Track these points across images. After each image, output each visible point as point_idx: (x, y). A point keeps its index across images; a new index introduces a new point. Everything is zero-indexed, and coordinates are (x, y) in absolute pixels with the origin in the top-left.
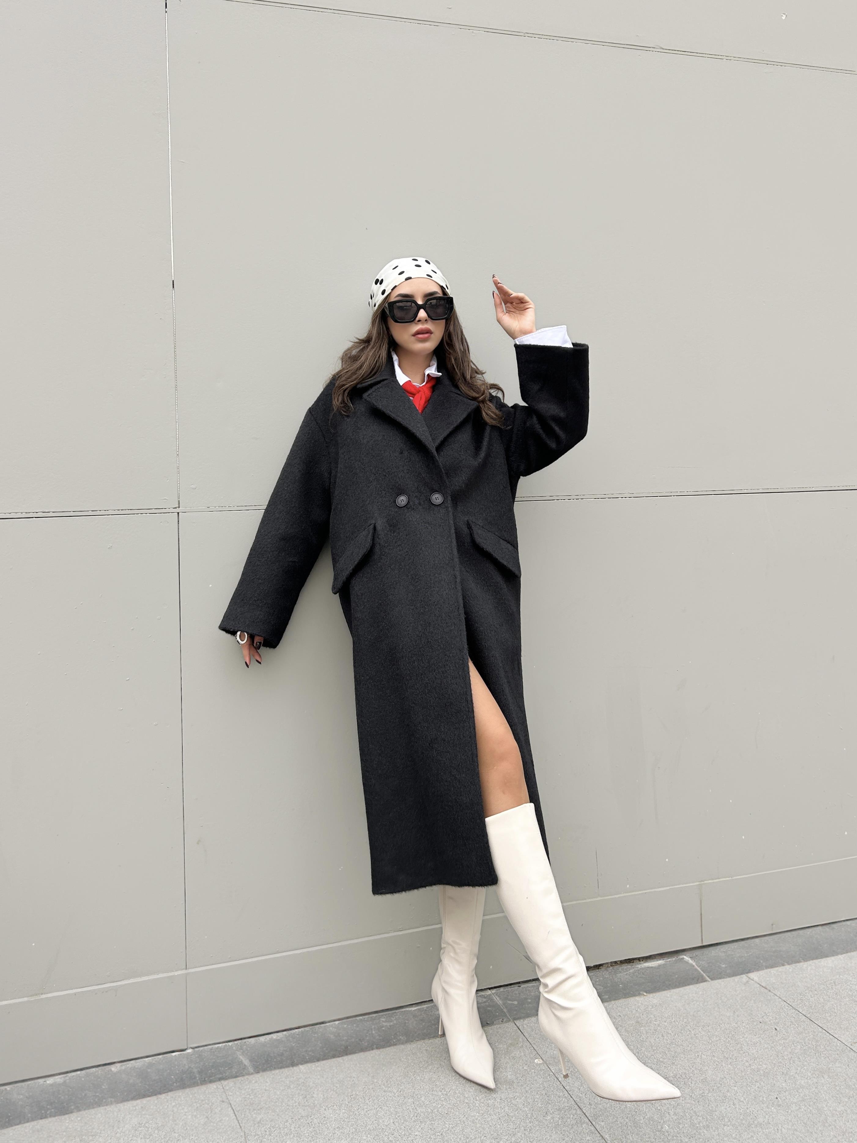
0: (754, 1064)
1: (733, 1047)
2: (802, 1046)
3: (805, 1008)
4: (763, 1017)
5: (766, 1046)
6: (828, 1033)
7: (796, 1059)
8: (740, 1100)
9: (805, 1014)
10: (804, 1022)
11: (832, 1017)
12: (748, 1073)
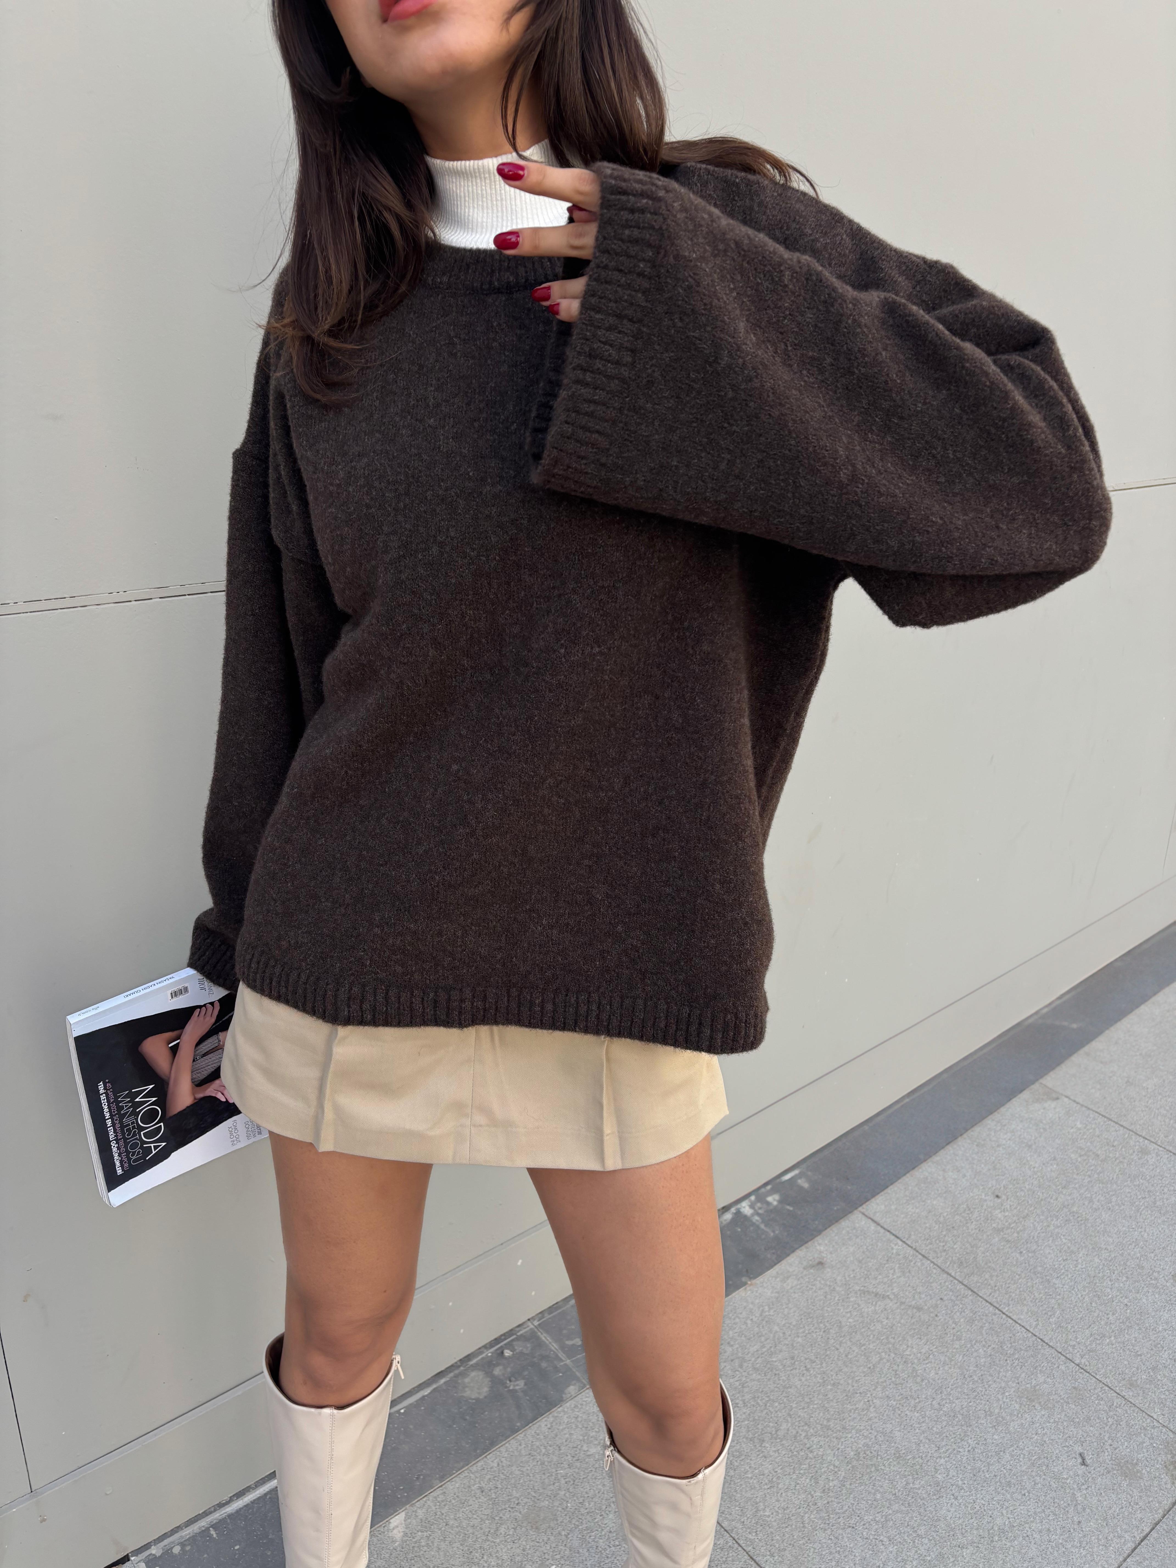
0: (944, 1402)
1: (903, 1371)
2: (985, 1349)
3: (955, 1266)
4: (914, 1297)
5: (942, 1359)
6: (1004, 1313)
7: (990, 1378)
8: (957, 1486)
9: (960, 1279)
10: (966, 1297)
11: (994, 1278)
12: (944, 1423)
